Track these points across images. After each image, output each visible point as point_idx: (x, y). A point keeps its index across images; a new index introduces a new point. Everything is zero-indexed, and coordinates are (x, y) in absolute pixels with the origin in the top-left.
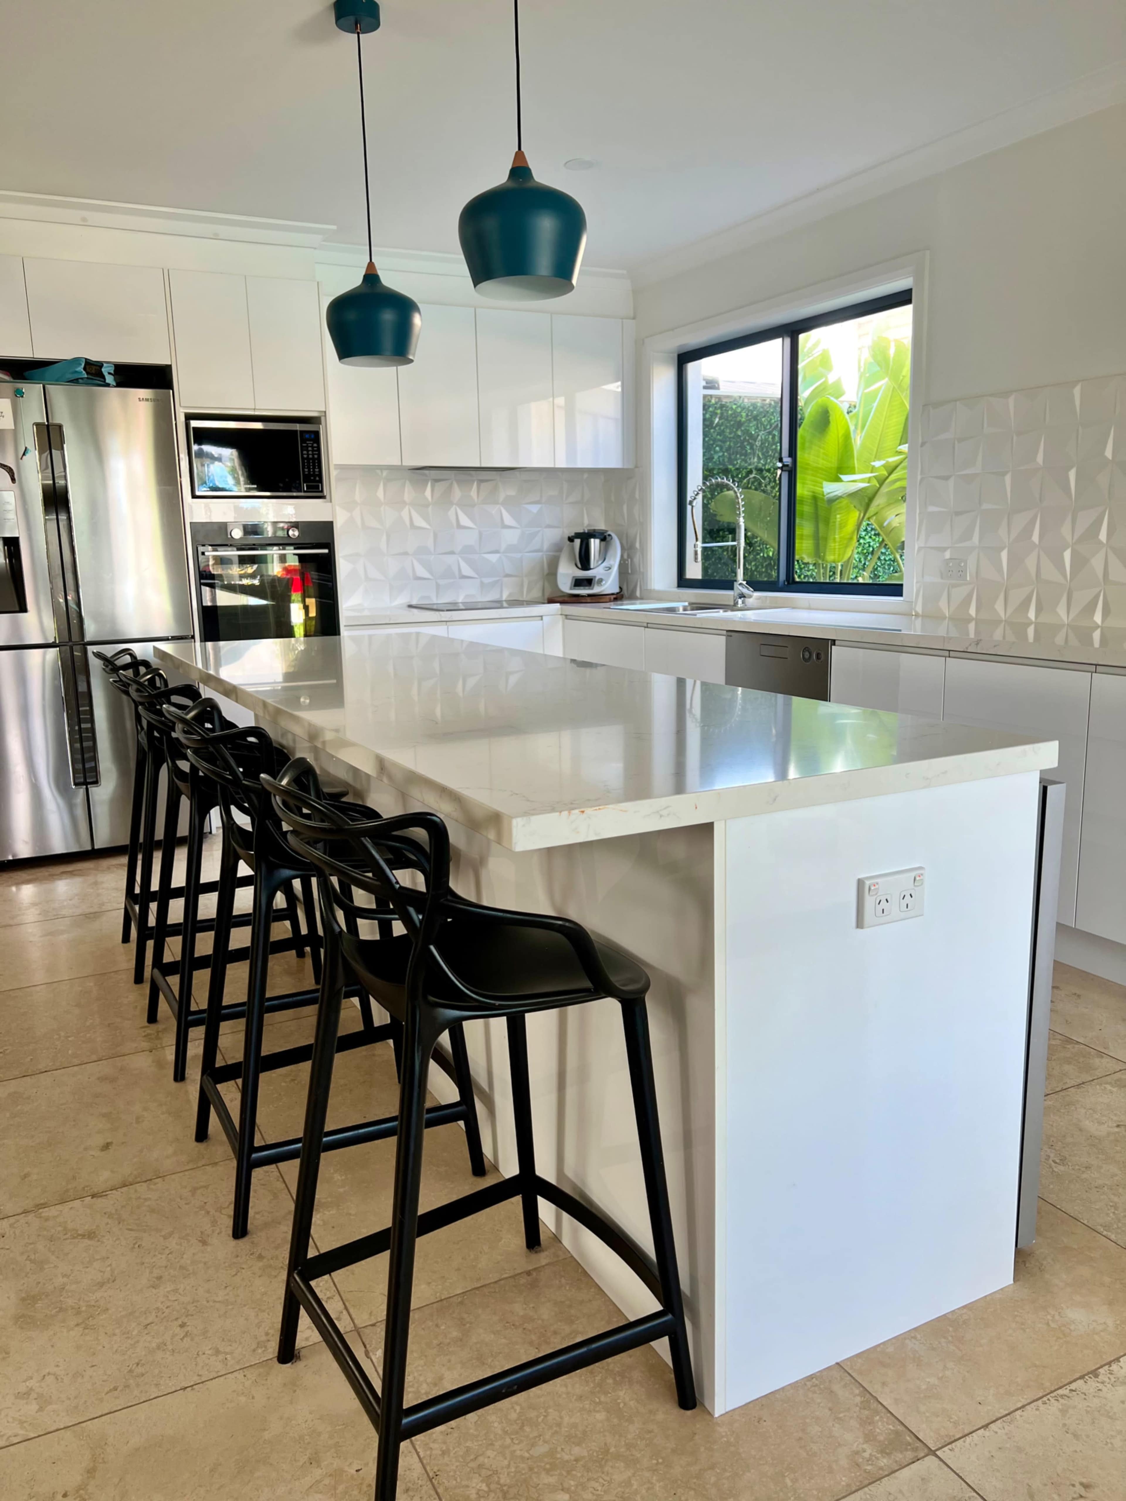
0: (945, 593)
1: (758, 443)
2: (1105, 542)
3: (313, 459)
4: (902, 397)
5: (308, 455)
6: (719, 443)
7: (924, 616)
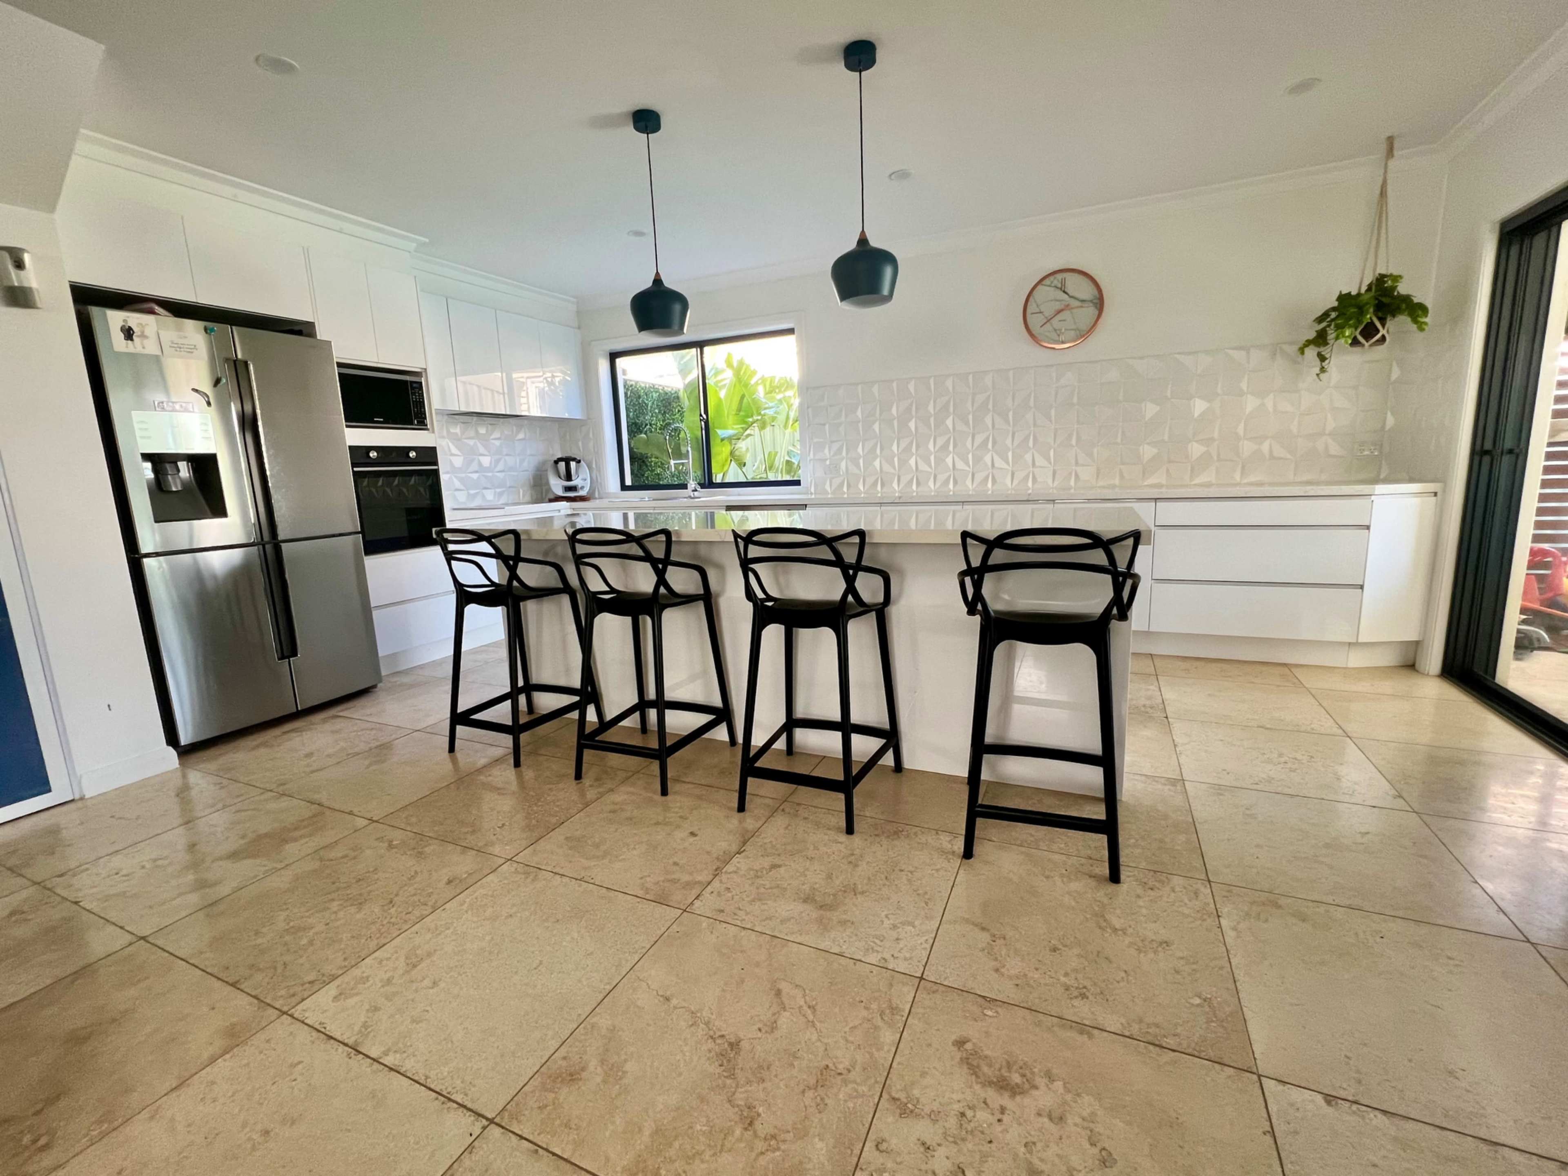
0: (828, 481)
1: (649, 408)
2: (915, 453)
3: (419, 402)
5: (416, 398)
7: (815, 494)
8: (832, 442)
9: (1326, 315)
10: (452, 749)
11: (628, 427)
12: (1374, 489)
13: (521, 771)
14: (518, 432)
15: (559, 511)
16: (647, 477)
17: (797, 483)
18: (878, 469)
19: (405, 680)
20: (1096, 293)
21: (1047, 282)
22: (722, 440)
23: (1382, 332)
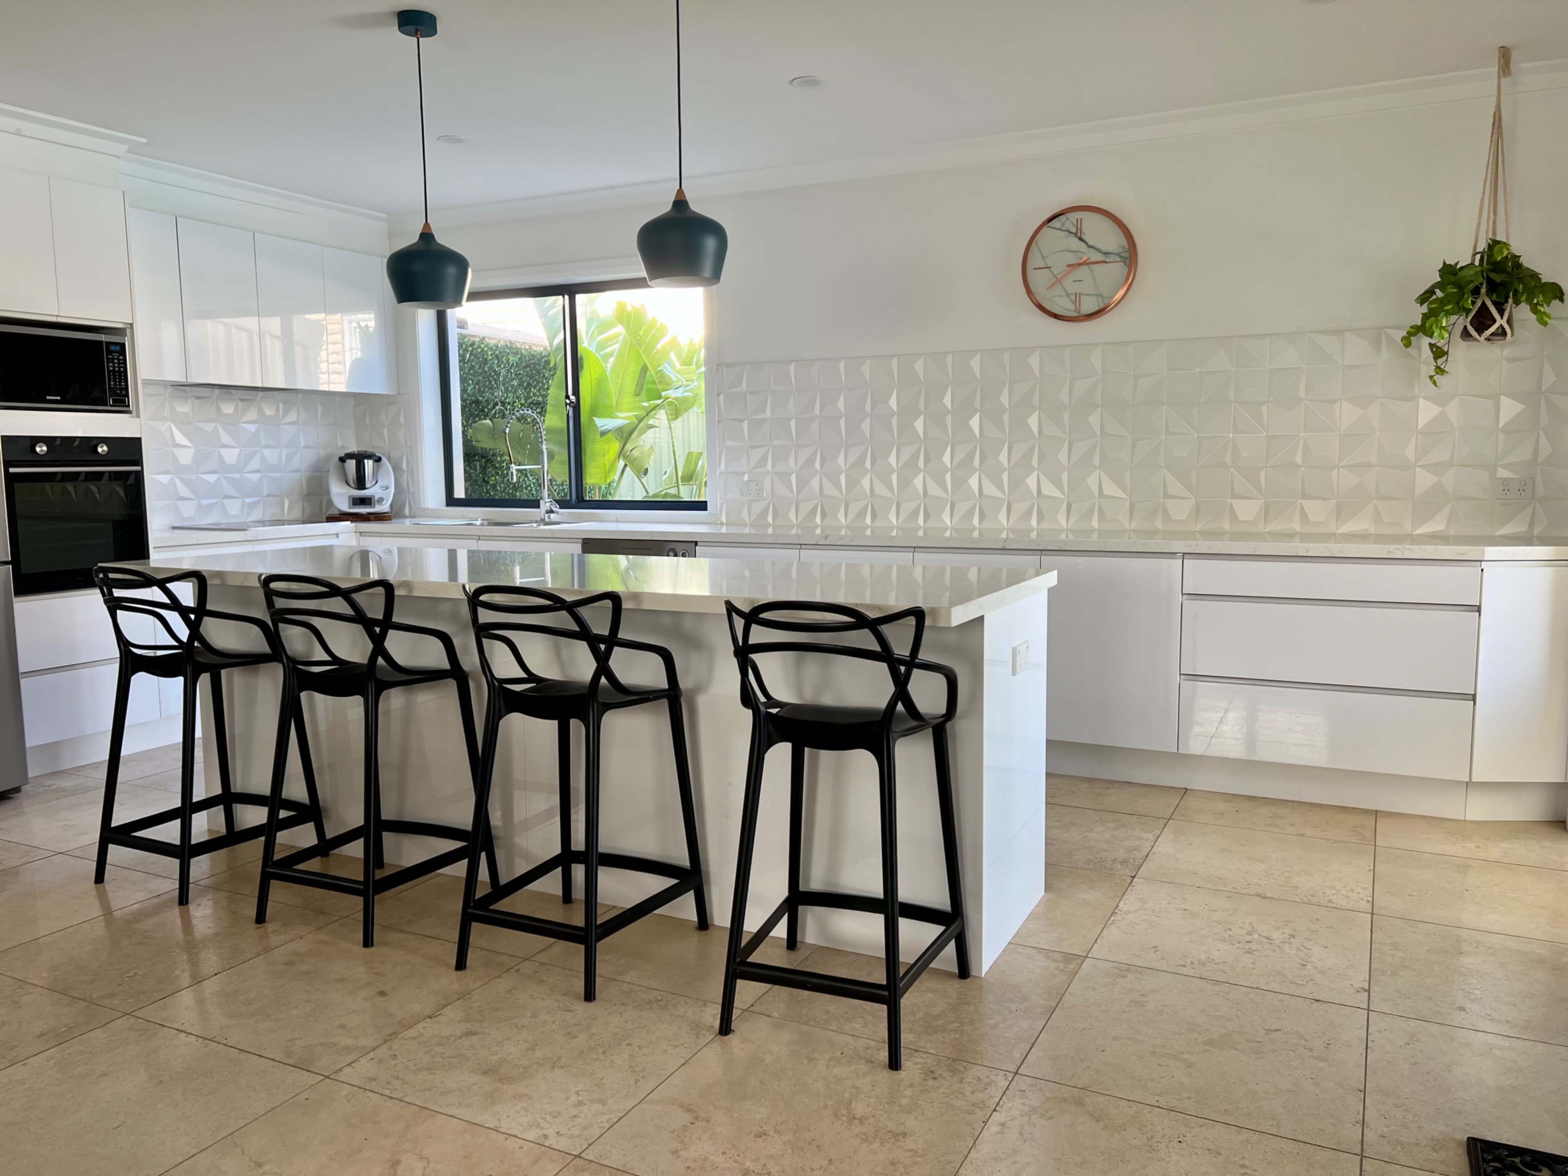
0: (746, 506)
1: (501, 379)
2: (869, 468)
3: (119, 371)
4: (641, 351)
5: (114, 367)
6: (471, 377)
7: (727, 524)
8: (753, 447)
9: (1430, 292)
10: (100, 878)
11: (463, 408)
12: (1483, 552)
13: (188, 911)
14: (286, 412)
15: (337, 535)
16: (494, 487)
17: (701, 506)
18: (817, 491)
19: (66, 783)
20: (1125, 243)
21: (1056, 223)
22: (603, 434)
23: (1500, 321)
